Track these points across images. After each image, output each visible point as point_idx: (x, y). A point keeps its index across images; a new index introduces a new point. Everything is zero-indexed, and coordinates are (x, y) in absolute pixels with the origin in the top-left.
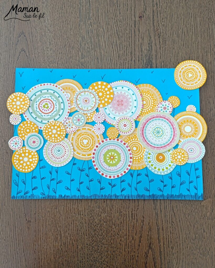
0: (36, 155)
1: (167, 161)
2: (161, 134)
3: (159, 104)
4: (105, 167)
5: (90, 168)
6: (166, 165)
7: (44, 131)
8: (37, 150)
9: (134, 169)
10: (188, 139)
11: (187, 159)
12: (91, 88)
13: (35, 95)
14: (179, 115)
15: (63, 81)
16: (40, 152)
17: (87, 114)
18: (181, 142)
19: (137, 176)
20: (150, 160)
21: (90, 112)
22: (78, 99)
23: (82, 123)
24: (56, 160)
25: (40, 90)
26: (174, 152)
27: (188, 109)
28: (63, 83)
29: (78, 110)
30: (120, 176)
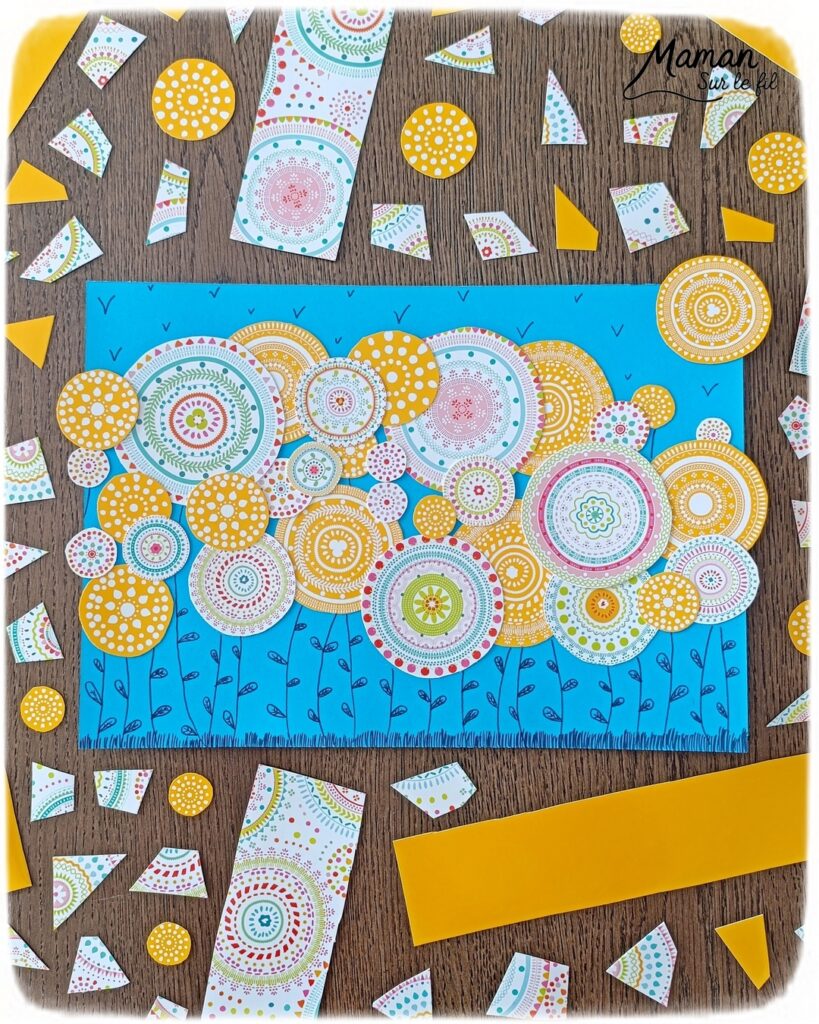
0: (163, 595)
1: (626, 616)
2: (606, 523)
3: (599, 414)
4: (409, 638)
5: (353, 642)
6: (622, 630)
7: (191, 510)
8: (166, 576)
9: (508, 643)
10: (700, 538)
11: (695, 611)
12: (358, 354)
13: (159, 381)
14: (669, 453)
15: (258, 329)
16: (176, 584)
17: (343, 448)
18: (674, 550)
19: (521, 667)
20: (564, 612)
21: (354, 443)
22: (312, 396)
23: (326, 481)
24: (234, 613)
25: (174, 361)
26: (651, 586)
27: (702, 433)
28: (256, 337)
29: (312, 435)
30: (460, 668)
